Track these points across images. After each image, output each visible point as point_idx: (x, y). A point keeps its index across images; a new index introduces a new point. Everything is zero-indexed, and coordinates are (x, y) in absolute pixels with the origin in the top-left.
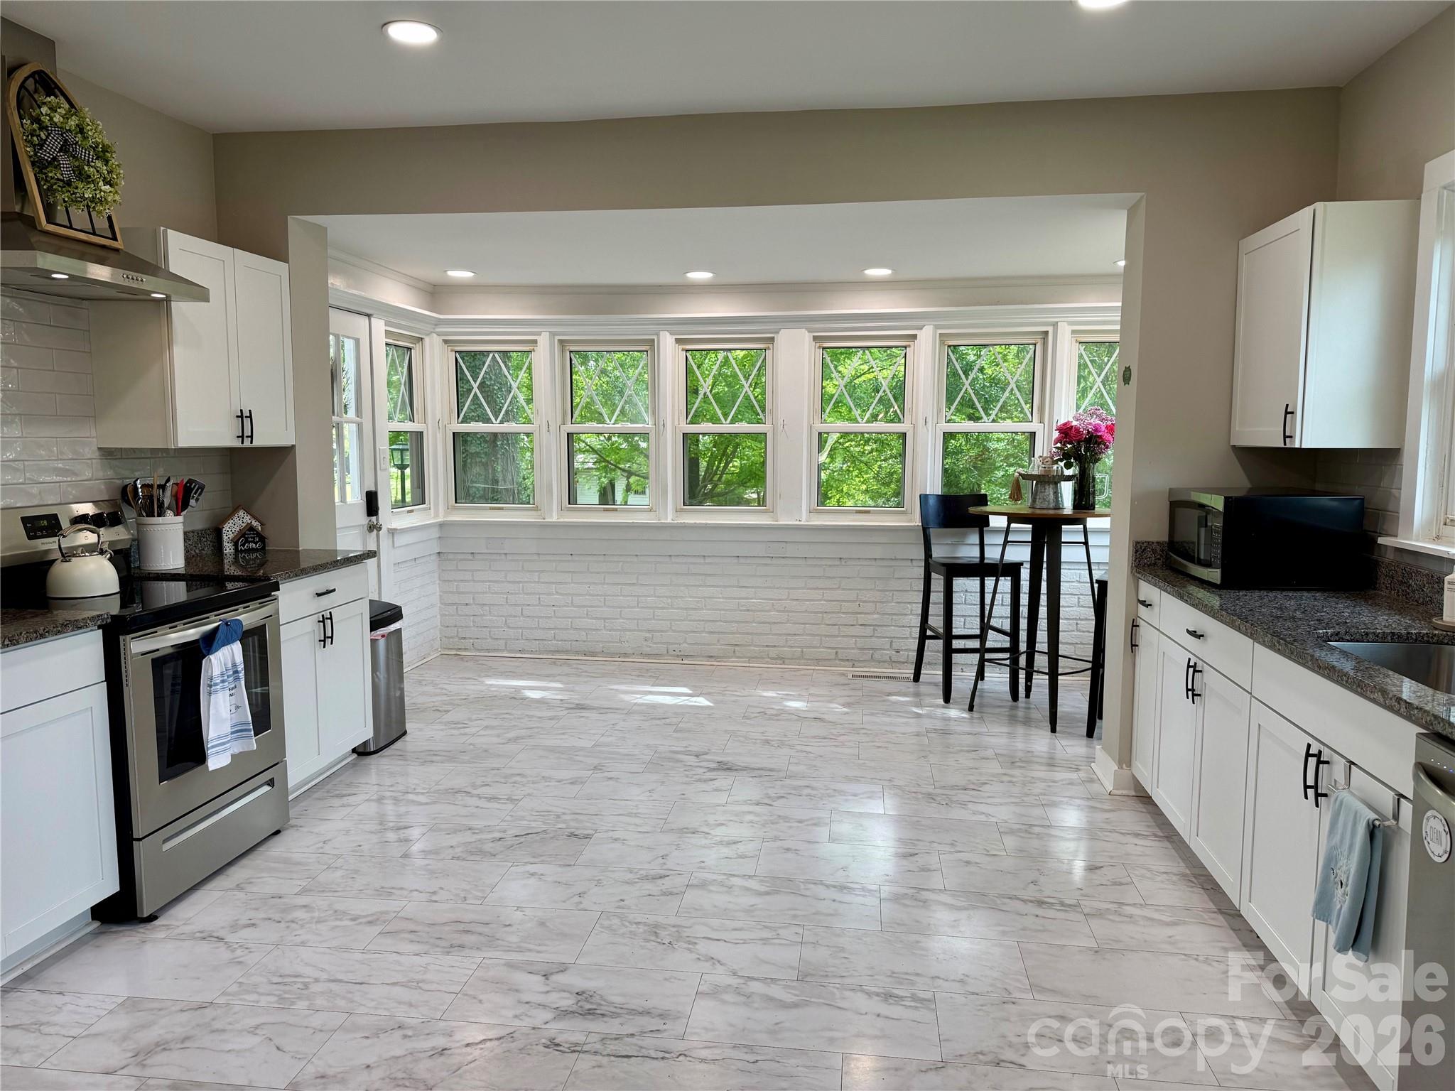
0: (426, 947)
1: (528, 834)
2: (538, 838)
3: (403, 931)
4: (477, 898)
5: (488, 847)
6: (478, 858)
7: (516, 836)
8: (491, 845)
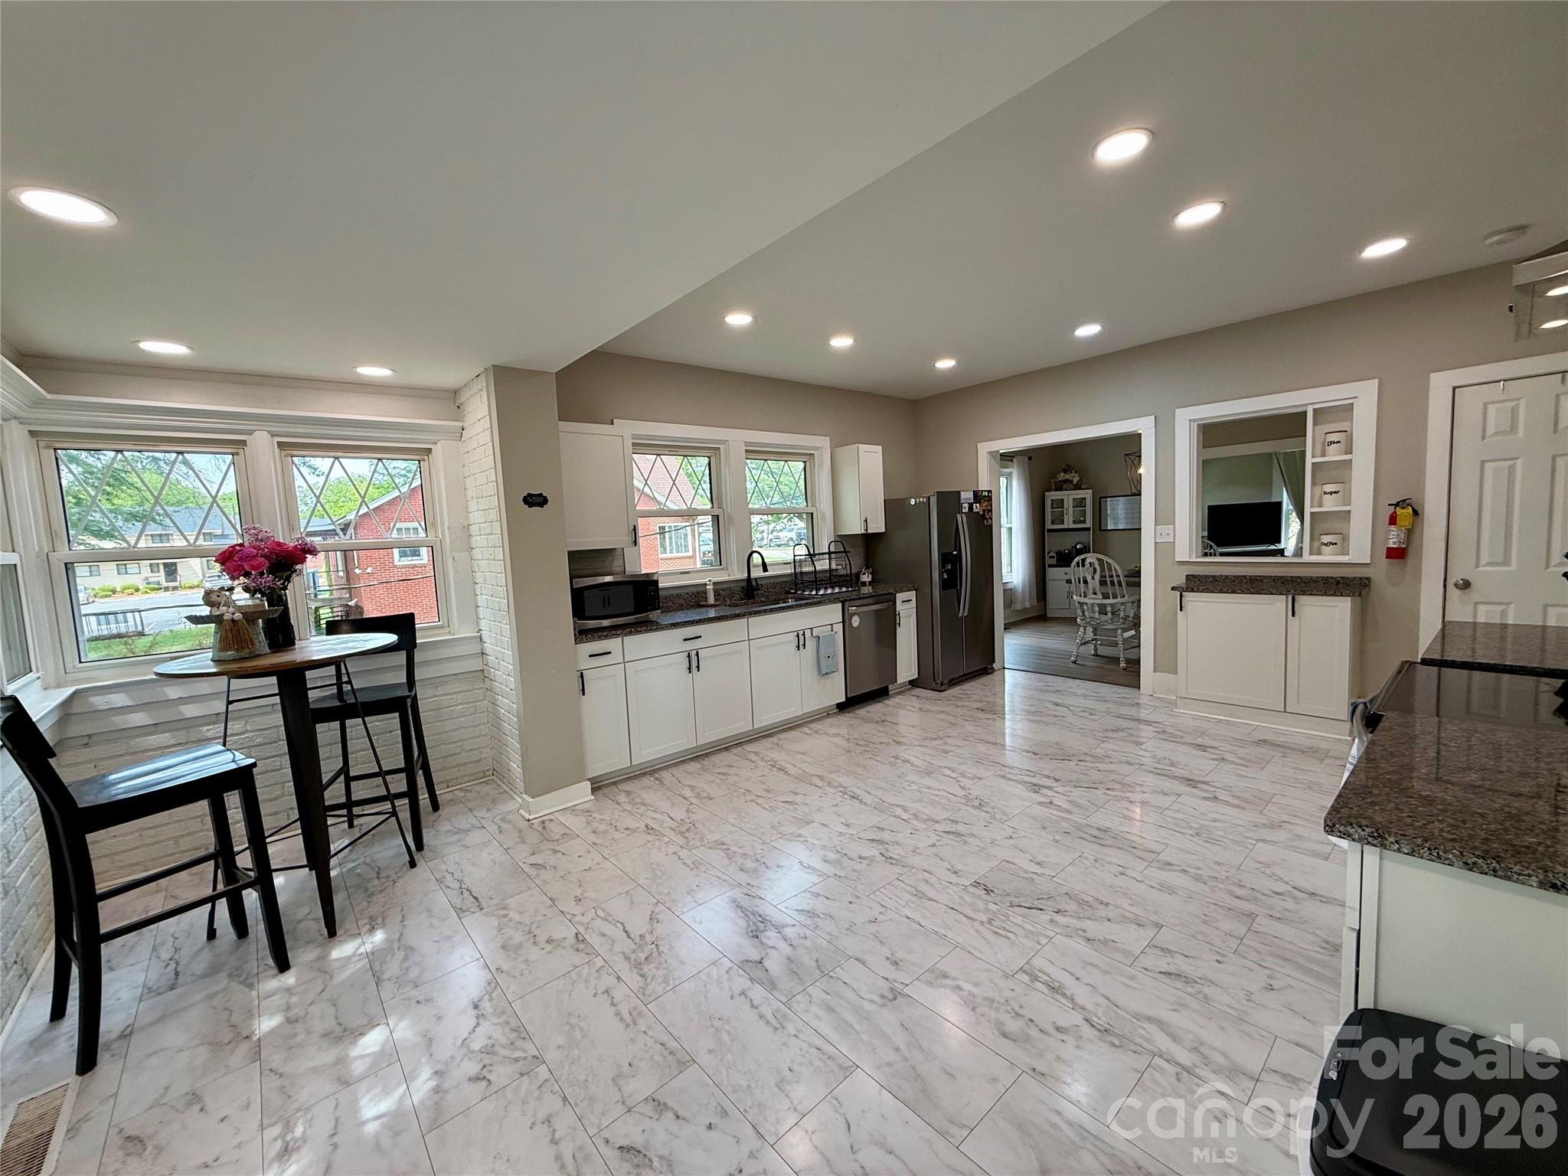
0: (1122, 834)
1: (1029, 908)
2: (1022, 899)
3: (1142, 850)
4: (1086, 858)
5: (1071, 907)
6: (1083, 896)
7: (1041, 910)
8: (1068, 908)
